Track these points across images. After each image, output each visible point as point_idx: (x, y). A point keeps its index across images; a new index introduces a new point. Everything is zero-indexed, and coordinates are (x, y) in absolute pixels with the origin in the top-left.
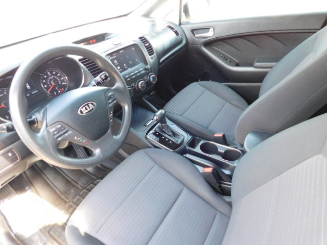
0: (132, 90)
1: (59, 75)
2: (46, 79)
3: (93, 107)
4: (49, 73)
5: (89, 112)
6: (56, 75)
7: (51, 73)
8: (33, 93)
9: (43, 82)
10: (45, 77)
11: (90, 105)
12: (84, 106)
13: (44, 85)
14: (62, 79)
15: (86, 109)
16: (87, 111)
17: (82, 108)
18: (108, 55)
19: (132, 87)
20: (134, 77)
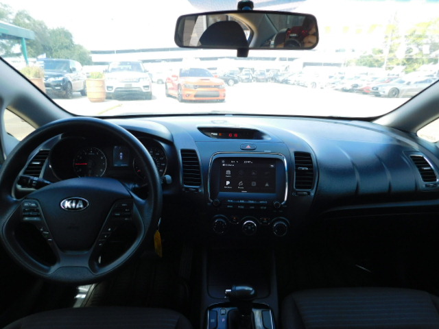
3: (82, 206)
5: (72, 209)
8: (122, 165)
11: (80, 202)
17: (69, 200)
20: (242, 207)
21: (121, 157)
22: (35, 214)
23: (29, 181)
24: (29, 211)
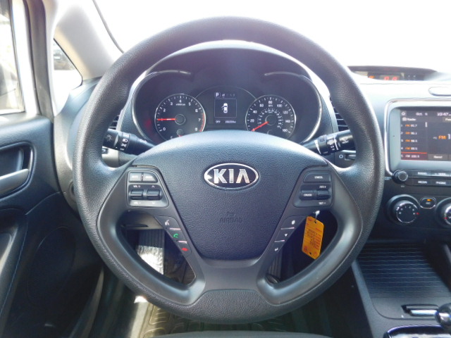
0: (418, 210)
1: (285, 112)
2: (260, 110)
3: (247, 181)
4: (270, 102)
5: (228, 185)
6: (281, 110)
7: (275, 103)
8: (227, 122)
9: (251, 112)
10: (261, 105)
11: (243, 173)
12: (228, 167)
13: (249, 118)
14: (288, 121)
15: (226, 175)
16: (224, 181)
17: (220, 169)
18: (402, 109)
19: (423, 203)
20: (443, 183)
21: (226, 109)
22: (155, 194)
23: (117, 140)
24: (142, 189)
